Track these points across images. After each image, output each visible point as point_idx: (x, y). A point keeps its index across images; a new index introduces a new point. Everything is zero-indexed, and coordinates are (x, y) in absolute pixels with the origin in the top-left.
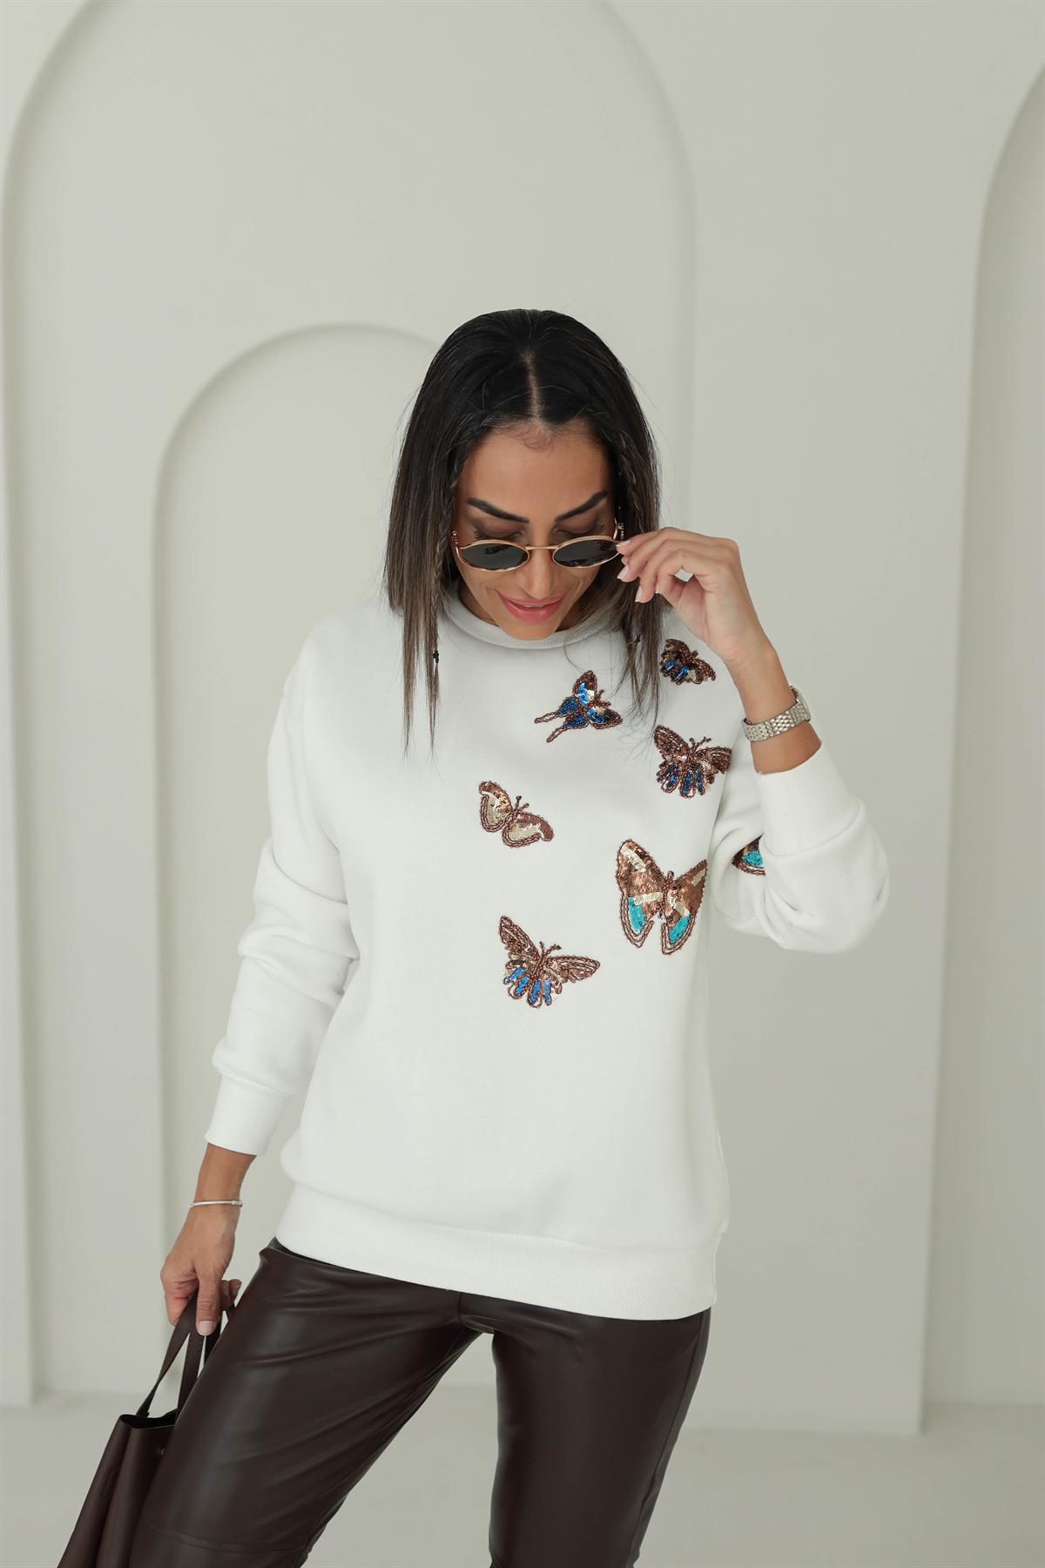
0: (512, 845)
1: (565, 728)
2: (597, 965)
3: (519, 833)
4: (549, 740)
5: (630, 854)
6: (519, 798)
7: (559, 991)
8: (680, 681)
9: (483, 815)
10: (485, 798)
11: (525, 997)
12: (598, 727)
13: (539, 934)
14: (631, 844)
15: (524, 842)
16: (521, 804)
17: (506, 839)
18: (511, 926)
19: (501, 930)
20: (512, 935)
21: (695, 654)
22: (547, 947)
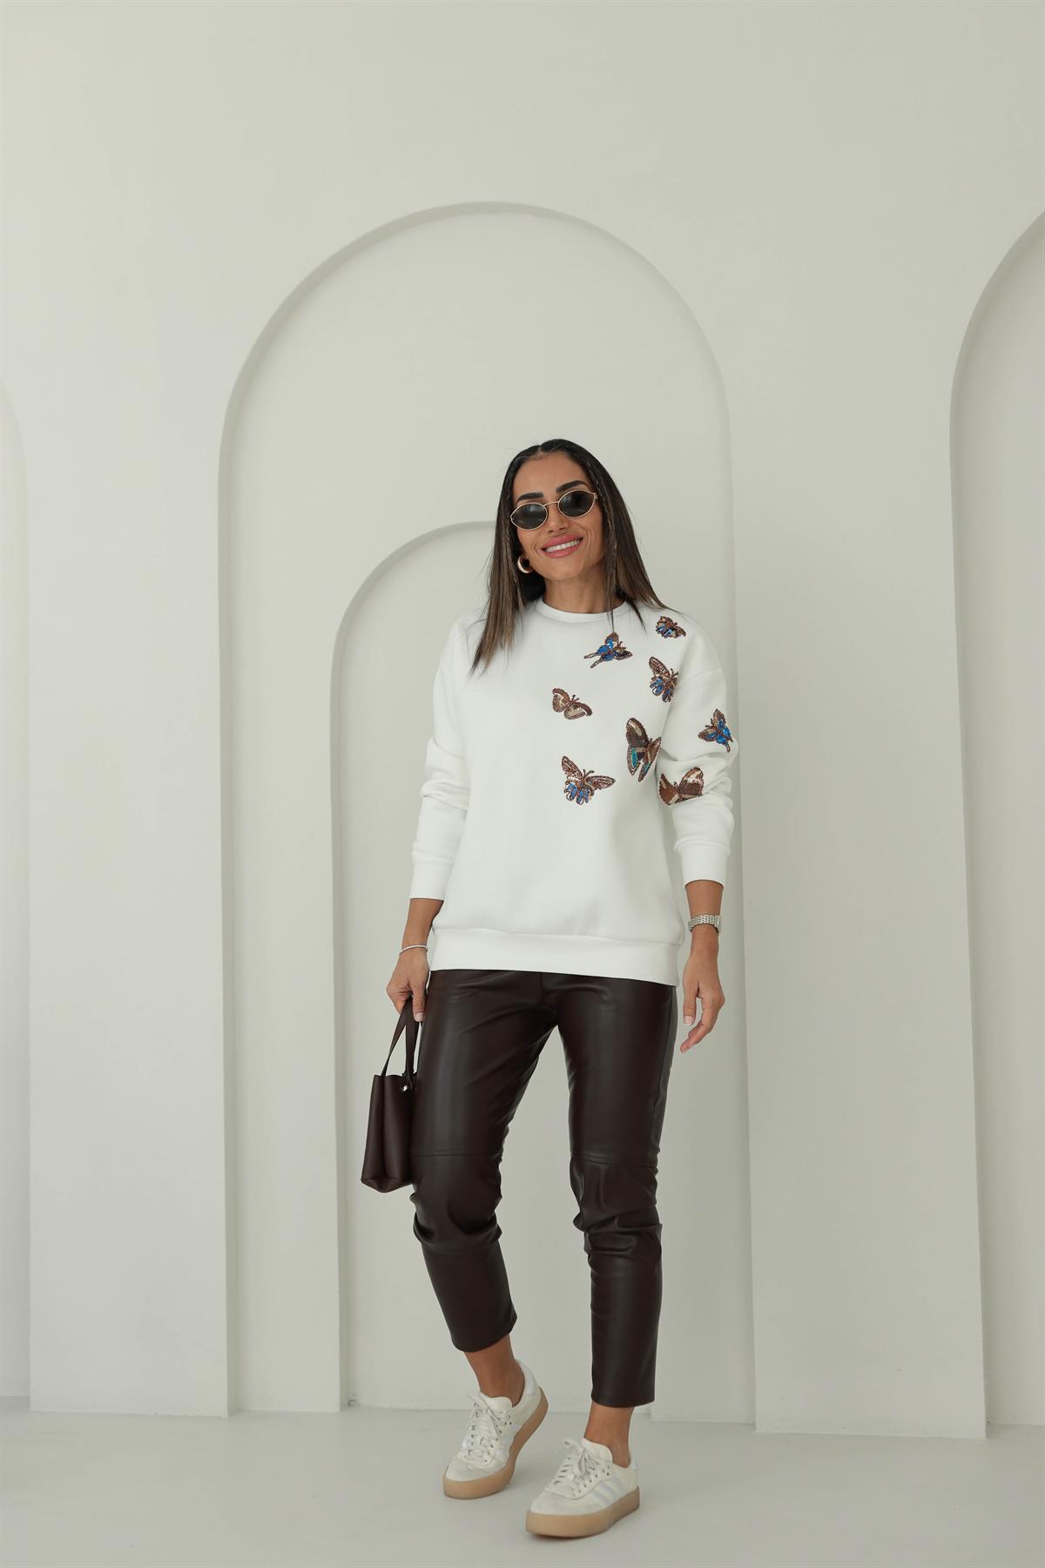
0: (569, 718)
1: (600, 661)
2: (613, 781)
3: (573, 712)
4: (592, 667)
5: (633, 725)
6: (574, 696)
7: (592, 794)
8: (666, 637)
9: (554, 704)
10: (556, 696)
11: (575, 799)
12: (618, 659)
13: (583, 765)
14: (633, 720)
15: (575, 717)
16: (575, 698)
17: (566, 715)
18: (568, 761)
19: (563, 764)
20: (569, 767)
21: (676, 624)
22: (587, 772)
